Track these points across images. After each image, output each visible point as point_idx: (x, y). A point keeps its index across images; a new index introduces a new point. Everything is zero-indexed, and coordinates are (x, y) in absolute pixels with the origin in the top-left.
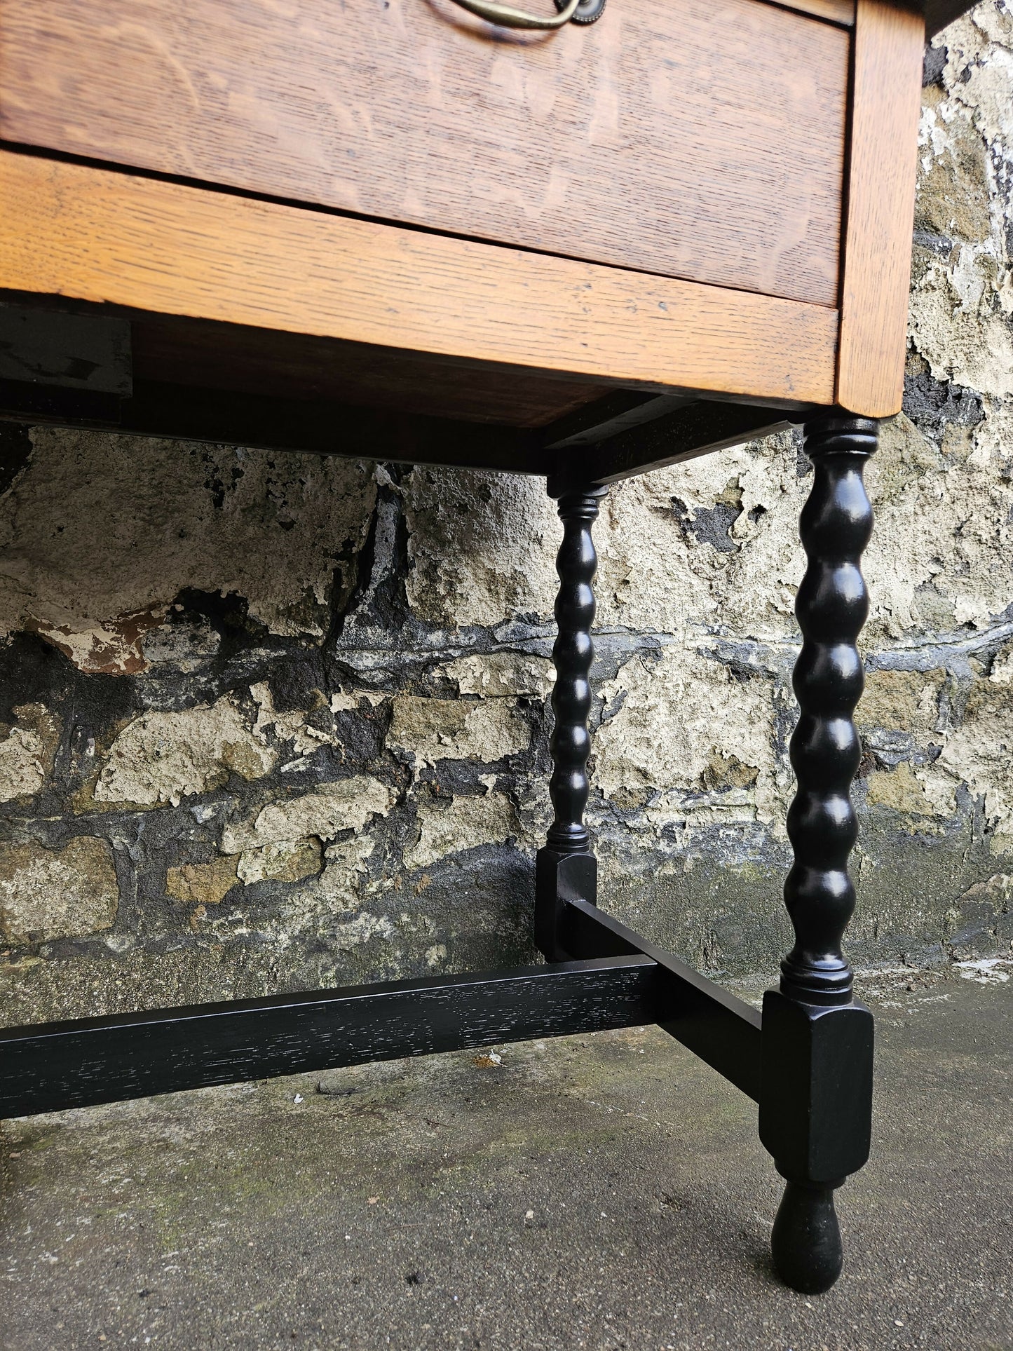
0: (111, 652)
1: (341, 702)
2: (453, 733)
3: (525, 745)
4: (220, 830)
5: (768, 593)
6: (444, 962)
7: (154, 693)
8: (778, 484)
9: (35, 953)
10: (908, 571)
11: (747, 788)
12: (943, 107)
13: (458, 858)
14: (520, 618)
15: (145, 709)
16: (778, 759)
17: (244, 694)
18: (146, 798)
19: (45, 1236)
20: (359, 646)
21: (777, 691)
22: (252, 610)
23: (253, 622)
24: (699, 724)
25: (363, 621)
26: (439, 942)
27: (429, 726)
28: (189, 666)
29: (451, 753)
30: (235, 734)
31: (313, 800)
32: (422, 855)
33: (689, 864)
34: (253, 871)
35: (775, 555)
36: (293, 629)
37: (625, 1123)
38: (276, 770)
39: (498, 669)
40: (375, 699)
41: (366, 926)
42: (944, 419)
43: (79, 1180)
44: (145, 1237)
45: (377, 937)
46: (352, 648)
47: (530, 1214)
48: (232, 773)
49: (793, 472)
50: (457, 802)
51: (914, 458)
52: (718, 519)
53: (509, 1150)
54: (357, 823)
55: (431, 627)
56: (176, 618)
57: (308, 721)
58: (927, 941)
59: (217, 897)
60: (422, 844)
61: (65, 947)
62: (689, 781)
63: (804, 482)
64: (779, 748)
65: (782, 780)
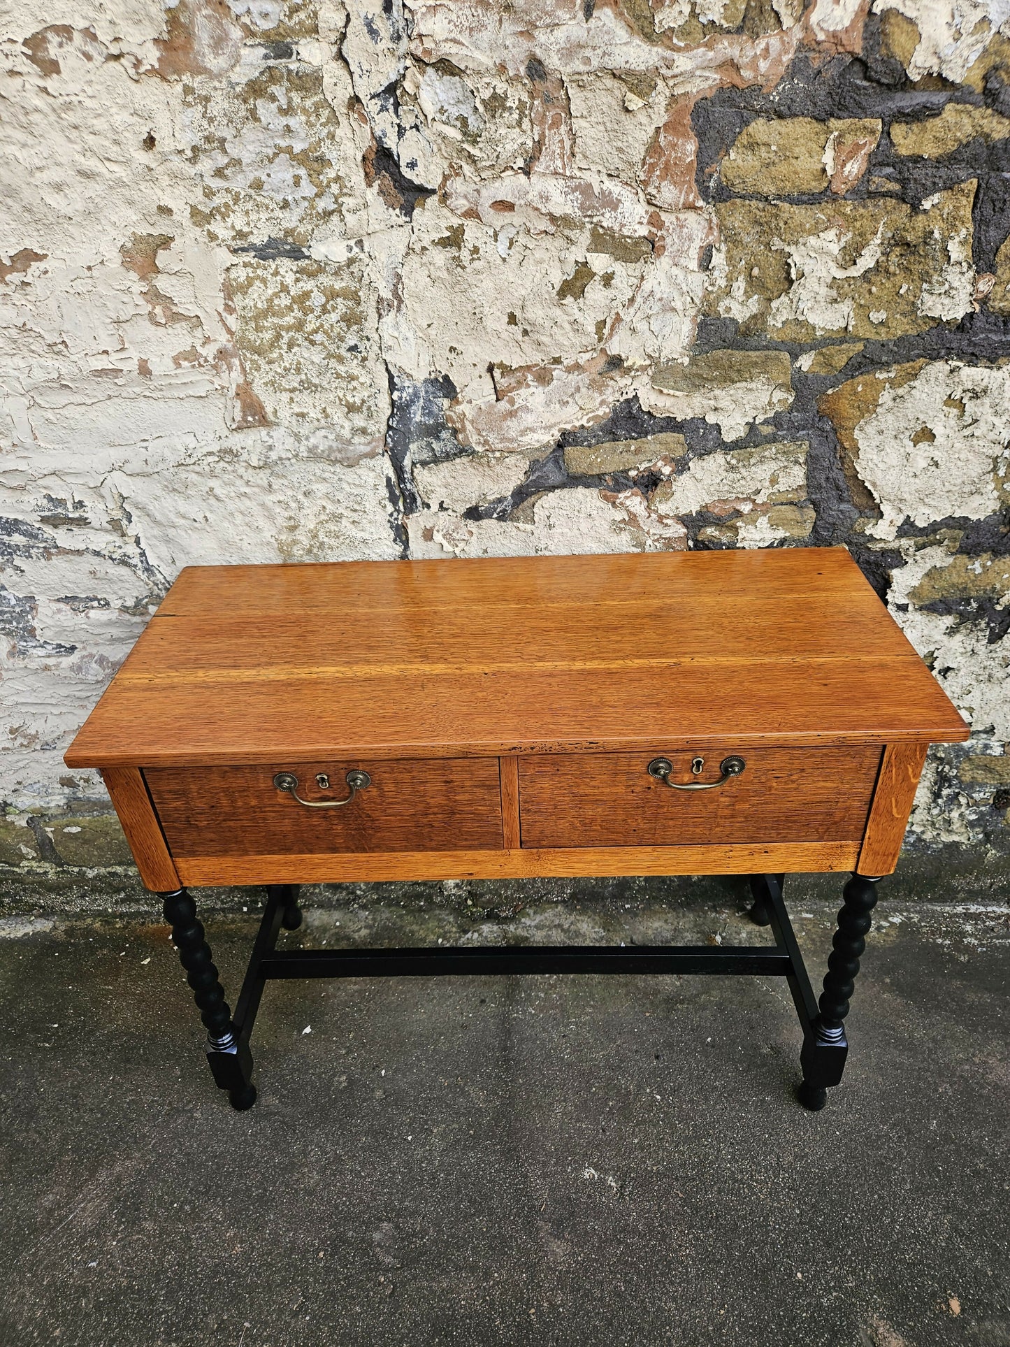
8: (969, 649)
16: (934, 801)
19: (529, 999)
21: (940, 768)
37: (769, 998)
47: (709, 1039)
53: (710, 1001)
63: (993, 646)
64: (937, 795)
65: (935, 812)
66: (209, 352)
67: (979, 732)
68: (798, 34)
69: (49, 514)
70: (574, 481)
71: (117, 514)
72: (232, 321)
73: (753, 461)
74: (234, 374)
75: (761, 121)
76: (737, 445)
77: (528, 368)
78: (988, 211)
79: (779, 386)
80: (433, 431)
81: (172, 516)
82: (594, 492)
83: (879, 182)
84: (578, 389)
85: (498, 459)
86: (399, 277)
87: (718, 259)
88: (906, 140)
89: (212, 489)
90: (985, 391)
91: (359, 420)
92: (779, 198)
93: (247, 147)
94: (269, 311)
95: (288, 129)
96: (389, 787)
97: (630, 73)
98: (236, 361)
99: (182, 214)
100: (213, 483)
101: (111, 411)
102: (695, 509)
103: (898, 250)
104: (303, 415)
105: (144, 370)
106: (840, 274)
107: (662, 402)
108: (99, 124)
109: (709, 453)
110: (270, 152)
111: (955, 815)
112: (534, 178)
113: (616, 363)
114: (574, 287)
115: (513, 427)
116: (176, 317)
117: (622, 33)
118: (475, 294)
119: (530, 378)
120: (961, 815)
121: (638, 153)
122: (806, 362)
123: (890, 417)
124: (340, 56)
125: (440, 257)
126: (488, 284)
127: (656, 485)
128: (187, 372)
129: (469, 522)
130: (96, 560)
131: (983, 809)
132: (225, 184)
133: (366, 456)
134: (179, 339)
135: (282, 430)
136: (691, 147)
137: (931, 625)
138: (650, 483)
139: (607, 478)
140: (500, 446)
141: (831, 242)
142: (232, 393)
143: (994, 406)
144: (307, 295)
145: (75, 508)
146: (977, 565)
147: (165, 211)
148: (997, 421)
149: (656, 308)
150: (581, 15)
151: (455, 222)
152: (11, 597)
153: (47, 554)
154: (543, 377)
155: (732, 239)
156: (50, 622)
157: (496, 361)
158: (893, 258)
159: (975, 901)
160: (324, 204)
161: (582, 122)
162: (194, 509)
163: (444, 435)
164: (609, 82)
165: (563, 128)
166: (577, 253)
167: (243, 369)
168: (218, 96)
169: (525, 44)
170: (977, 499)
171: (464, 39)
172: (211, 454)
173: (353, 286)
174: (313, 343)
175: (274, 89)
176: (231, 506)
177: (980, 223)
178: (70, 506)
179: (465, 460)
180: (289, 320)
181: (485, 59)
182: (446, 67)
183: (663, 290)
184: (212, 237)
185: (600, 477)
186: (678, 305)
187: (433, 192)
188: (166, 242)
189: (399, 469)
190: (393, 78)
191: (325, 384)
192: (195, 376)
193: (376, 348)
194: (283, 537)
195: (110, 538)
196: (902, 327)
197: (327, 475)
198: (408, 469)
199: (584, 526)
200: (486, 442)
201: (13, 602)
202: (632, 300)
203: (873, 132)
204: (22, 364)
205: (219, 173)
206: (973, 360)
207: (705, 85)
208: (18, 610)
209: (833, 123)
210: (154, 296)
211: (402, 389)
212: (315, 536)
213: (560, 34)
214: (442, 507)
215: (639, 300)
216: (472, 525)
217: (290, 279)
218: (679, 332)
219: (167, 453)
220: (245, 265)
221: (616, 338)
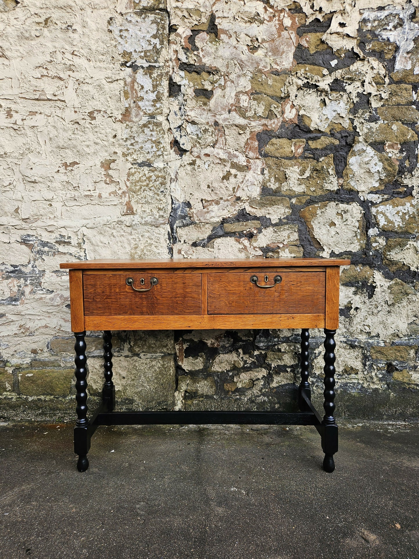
0: (214, 343)
1: (256, 353)
2: (280, 360)
3: (297, 362)
4: (234, 377)
5: (361, 327)
6: (279, 408)
7: (221, 351)
8: (363, 301)
9: (203, 397)
10: (405, 319)
11: (356, 374)
12: (413, 201)
13: (282, 386)
14: (295, 335)
15: (220, 354)
16: (364, 368)
17: (238, 351)
18: (220, 370)
19: (208, 443)
20: (260, 342)
21: (363, 352)
22: (239, 335)
23: (239, 337)
24: (341, 359)
25: (260, 337)
26: (278, 403)
27: (275, 358)
28: (227, 345)
29: (280, 364)
30: (236, 359)
31: (251, 372)
32: (274, 385)
33: (339, 391)
34: (240, 386)
35: (362, 318)
36: (246, 338)
38: (244, 366)
39: (290, 346)
40: (263, 352)
41: (262, 398)
42: (415, 281)
43: (212, 437)
44: (223, 446)
45: (264, 401)
46: (258, 342)
47: (285, 454)
48: (235, 366)
49: (367, 298)
50: (282, 374)
51: (406, 291)
52: (346, 310)
53: (285, 444)
54: (260, 376)
55: (275, 338)
56: (225, 337)
57: (250, 357)
58: (414, 417)
59: (233, 390)
60: (274, 382)
61: (207, 397)
62: (339, 372)
63: (371, 300)
64: (364, 365)
65: (366, 373)
66: (120, 192)
67: (374, 336)
68: (281, 119)
69: (58, 240)
70: (227, 234)
71: (81, 241)
72: (128, 184)
73: (281, 230)
74: (126, 198)
75: (274, 139)
76: (276, 225)
77: (213, 201)
78: (338, 162)
79: (287, 207)
80: (184, 217)
81: (98, 242)
82: (233, 238)
83: (307, 154)
84: (228, 206)
85: (203, 225)
86: (177, 173)
87: (266, 172)
88: (313, 145)
89: (113, 233)
90: (347, 211)
91: (161, 213)
92: (281, 157)
93: (140, 139)
94: (140, 180)
95: (152, 135)
96: (164, 285)
97: (240, 125)
98: (127, 195)
99: (120, 153)
100: (114, 231)
101: (87, 208)
102: (265, 246)
103: (315, 172)
104: (145, 211)
105: (100, 196)
106: (300, 177)
107: (253, 210)
108: (103, 132)
109: (268, 227)
110: (146, 140)
111: (373, 374)
112: (215, 149)
113: (238, 199)
114: (226, 177)
115: (208, 216)
116: (113, 182)
117: (238, 117)
118: (198, 178)
119: (213, 203)
120: (376, 374)
121: (243, 145)
122: (294, 201)
123: (321, 218)
124: (167, 120)
125: (189, 168)
126: (202, 176)
127: (252, 237)
128: (112, 197)
129: (193, 247)
130: (69, 257)
131: (383, 372)
132: (133, 147)
133: (162, 224)
134: (112, 188)
135: (138, 216)
136: (257, 143)
137: (348, 291)
138: (250, 236)
139: (237, 233)
140: (204, 221)
141: (296, 169)
142: (124, 204)
143: (351, 215)
144: (151, 177)
145: (68, 238)
146: (358, 268)
147: (115, 153)
148: (353, 220)
149: (249, 184)
150: (227, 113)
151: (194, 159)
152: (37, 270)
153: (54, 254)
154: (217, 203)
155: (269, 167)
156: (48, 280)
157: (204, 198)
158: (314, 174)
159: (391, 420)
160: (159, 153)
161: (228, 137)
162: (105, 240)
163: (187, 218)
164: (235, 127)
165: (223, 138)
166: (227, 169)
167: (129, 197)
168: (135, 127)
169: (214, 118)
170: (353, 245)
171: (199, 116)
172: (115, 222)
173: (164, 174)
174: (151, 190)
175: (150, 126)
176: (118, 239)
177: (336, 165)
178: (66, 238)
179: (193, 226)
180: (145, 183)
181: (204, 121)
182: (193, 123)
183: (251, 179)
184: (127, 160)
185: (234, 233)
186: (256, 183)
187: (188, 151)
188: (114, 161)
189: (172, 229)
190: (180, 124)
191: (153, 202)
192: (114, 199)
193: (169, 192)
194: (132, 251)
195: (76, 249)
196: (320, 193)
197: (149, 230)
198: (175, 229)
199: (230, 250)
200: (200, 220)
201: (37, 272)
202: (242, 182)
203: (304, 142)
204: (64, 192)
205: (132, 144)
206: (342, 202)
207: (259, 129)
208: (38, 275)
209: (293, 140)
210: (108, 175)
211: (175, 204)
212: (143, 251)
213: (222, 116)
214: (185, 242)
215: (245, 182)
216: (194, 248)
217: (146, 172)
218: (256, 191)
219: (101, 221)
220: (135, 168)
221: (238, 192)
